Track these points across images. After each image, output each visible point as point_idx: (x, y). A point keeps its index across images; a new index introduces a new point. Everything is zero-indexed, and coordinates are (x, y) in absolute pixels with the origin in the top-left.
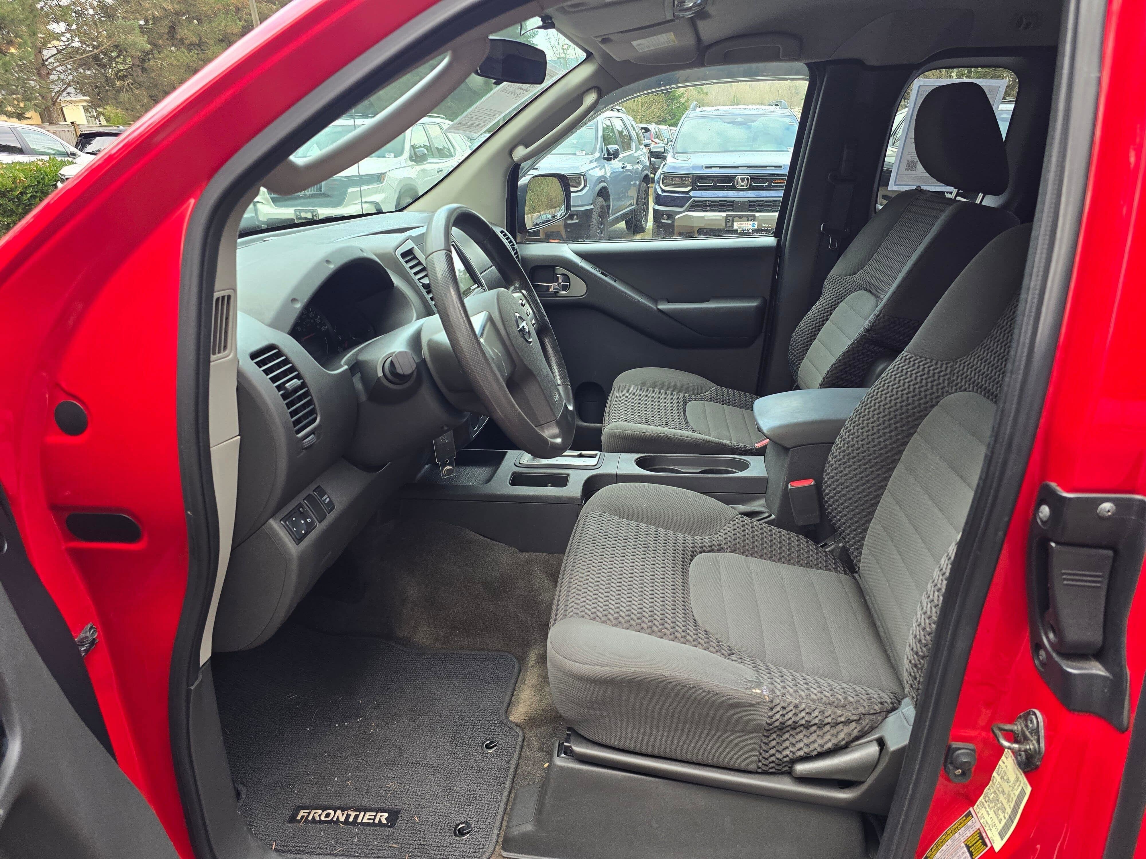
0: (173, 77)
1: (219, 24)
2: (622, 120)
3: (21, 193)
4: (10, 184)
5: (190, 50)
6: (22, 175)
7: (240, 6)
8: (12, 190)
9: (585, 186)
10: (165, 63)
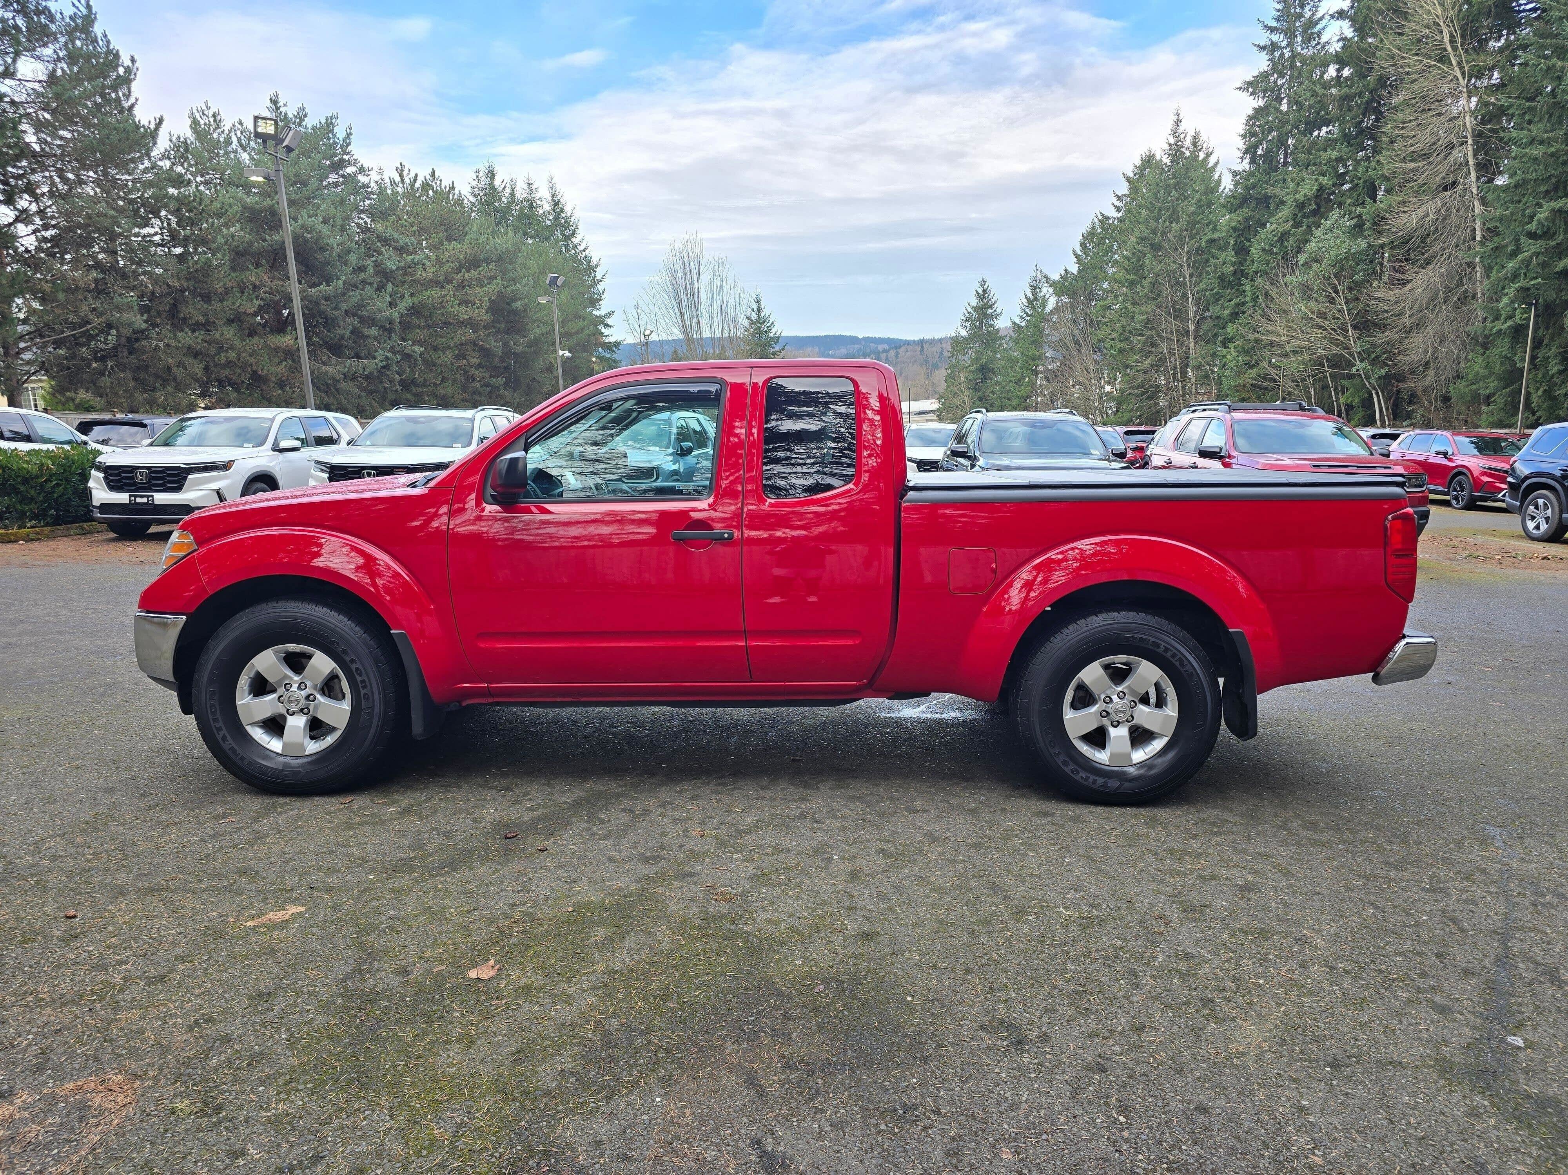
0: (170, 360)
1: (233, 304)
2: (698, 420)
3: (45, 481)
4: (35, 470)
5: (194, 331)
6: (49, 462)
7: (258, 283)
8: (37, 477)
9: (657, 478)
10: (161, 345)
